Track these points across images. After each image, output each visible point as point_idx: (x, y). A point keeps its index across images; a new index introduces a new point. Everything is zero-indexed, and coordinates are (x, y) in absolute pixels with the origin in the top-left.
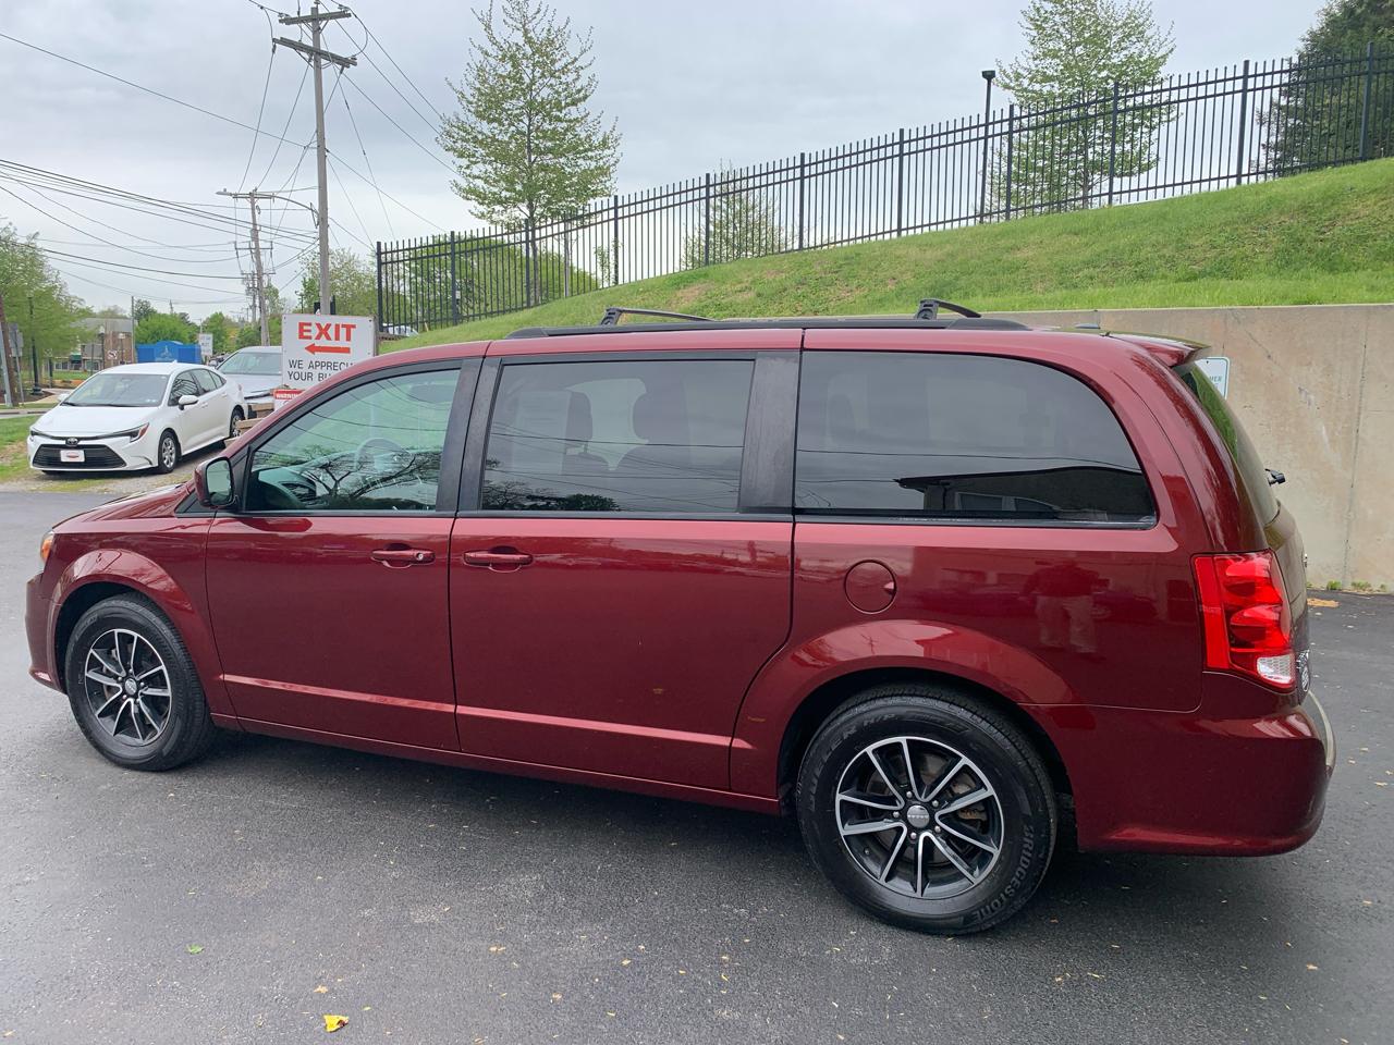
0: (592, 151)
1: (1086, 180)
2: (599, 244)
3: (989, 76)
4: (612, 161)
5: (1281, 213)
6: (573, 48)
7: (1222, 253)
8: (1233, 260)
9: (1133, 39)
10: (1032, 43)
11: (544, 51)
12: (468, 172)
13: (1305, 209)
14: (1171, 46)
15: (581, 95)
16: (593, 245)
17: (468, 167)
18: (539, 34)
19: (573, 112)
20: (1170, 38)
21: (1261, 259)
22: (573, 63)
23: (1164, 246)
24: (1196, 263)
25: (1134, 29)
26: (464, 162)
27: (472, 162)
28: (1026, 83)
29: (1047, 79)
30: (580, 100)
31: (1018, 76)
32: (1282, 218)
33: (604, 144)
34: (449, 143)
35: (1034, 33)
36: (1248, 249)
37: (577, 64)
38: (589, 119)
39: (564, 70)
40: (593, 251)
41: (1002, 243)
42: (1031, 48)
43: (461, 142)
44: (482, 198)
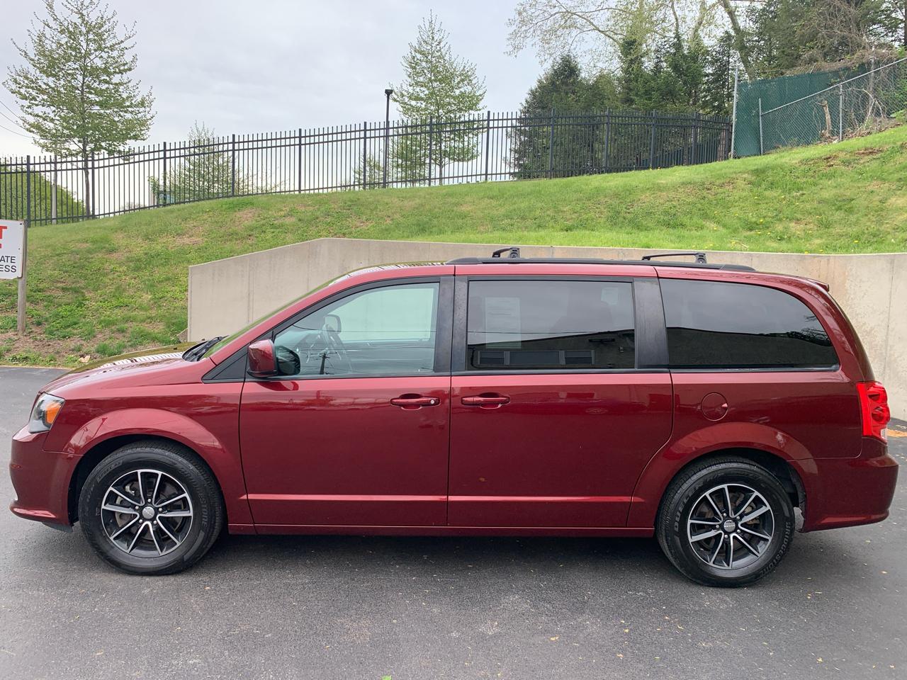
0: (131, 107)
1: (441, 162)
2: (151, 175)
3: (389, 93)
4: (148, 116)
5: (606, 197)
6: (120, 33)
7: (580, 216)
8: (587, 220)
9: (465, 82)
10: (409, 77)
11: (97, 32)
12: (30, 110)
13: (616, 195)
14: (484, 90)
15: (126, 67)
16: (147, 175)
17: (29, 107)
18: (93, 18)
19: (116, 79)
20: (484, 85)
21: (602, 221)
22: (119, 44)
23: (548, 210)
24: (568, 220)
25: (466, 77)
26: (26, 103)
27: (33, 104)
28: (406, 99)
29: (418, 99)
30: (125, 71)
31: (403, 95)
32: (606, 199)
33: (142, 104)
34: (14, 87)
35: (410, 70)
36: (592, 214)
37: (122, 45)
38: (130, 85)
39: (112, 48)
40: (147, 179)
41: (450, 200)
42: (409, 80)
43: (25, 89)
44: (43, 132)
